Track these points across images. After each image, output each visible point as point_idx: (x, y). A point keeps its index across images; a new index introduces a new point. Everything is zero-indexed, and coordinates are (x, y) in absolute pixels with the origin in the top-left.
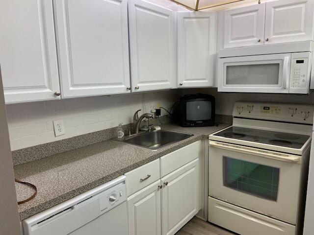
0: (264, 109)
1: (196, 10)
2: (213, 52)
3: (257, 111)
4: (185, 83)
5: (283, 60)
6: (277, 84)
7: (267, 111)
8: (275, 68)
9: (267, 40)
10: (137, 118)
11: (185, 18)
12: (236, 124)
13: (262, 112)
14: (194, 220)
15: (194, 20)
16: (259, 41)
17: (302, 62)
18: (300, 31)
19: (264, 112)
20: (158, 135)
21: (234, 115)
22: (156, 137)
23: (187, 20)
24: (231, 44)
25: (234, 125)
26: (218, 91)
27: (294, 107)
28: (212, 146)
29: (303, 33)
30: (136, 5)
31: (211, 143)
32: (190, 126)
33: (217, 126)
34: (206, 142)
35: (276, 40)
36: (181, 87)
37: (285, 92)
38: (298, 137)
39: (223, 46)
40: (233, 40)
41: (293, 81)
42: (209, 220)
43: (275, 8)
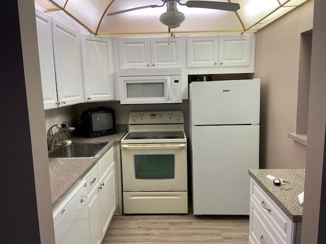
0: (152, 116)
1: (96, 34)
2: (112, 71)
3: (147, 119)
4: (93, 97)
5: (166, 80)
6: (164, 96)
7: (154, 117)
8: (161, 85)
9: (153, 65)
10: (51, 134)
11: (87, 40)
12: (132, 130)
13: (150, 118)
14: (114, 218)
15: (95, 43)
16: (148, 65)
17: (178, 81)
18: (173, 61)
19: (152, 118)
20: (71, 149)
21: (130, 123)
22: (69, 151)
23: (89, 42)
24: (126, 66)
25: (130, 131)
26: (121, 103)
27: (170, 112)
28: (125, 149)
29: (175, 63)
30: (57, 26)
31: (125, 146)
32: (97, 136)
33: (118, 133)
34: (118, 147)
35: (160, 66)
36: (89, 101)
37: (169, 102)
38: (177, 133)
39: (120, 67)
40: (128, 62)
41: (174, 95)
42: (125, 213)
43: (156, 42)
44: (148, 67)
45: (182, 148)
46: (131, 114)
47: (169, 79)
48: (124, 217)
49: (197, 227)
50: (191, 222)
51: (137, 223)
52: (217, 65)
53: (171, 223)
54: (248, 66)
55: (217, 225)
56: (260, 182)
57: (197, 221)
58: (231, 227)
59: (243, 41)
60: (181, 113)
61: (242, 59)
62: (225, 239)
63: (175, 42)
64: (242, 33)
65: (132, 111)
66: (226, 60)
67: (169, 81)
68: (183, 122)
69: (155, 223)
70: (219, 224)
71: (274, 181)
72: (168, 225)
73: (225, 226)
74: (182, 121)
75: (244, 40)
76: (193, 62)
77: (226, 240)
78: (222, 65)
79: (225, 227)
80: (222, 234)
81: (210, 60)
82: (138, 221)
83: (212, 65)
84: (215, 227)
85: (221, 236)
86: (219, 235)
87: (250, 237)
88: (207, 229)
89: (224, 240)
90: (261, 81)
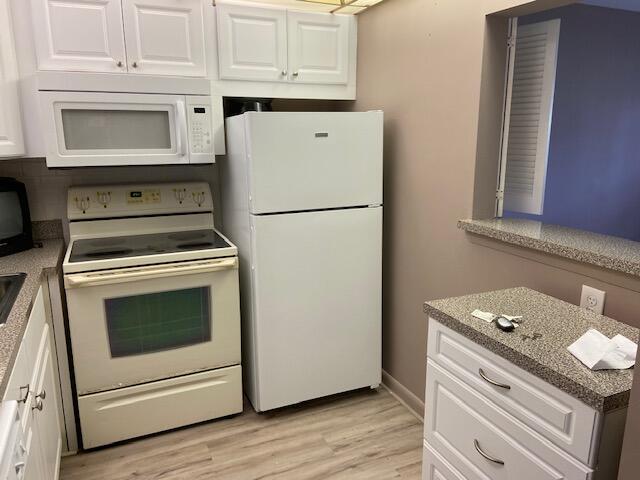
0: (132, 196)
3: (120, 204)
5: (173, 106)
7: (138, 199)
8: (160, 118)
9: (135, 66)
13: (130, 202)
16: (120, 65)
17: (202, 111)
18: (186, 60)
19: (133, 202)
21: (71, 216)
25: (73, 237)
26: (48, 165)
27: (181, 186)
29: (192, 64)
31: (76, 278)
34: (54, 283)
35: (151, 68)
37: (184, 161)
38: (201, 234)
39: (36, 64)
40: (60, 53)
41: (193, 143)
42: (86, 447)
43: (139, 7)
44: (118, 70)
45: (229, 268)
46: (73, 194)
47: (180, 103)
48: (84, 458)
49: (270, 437)
50: (256, 430)
51: (128, 466)
52: (285, 78)
53: (212, 445)
54: (345, 85)
55: (310, 423)
56: (471, 329)
57: (266, 423)
58: (338, 420)
59: (335, 30)
60: (205, 187)
61: (334, 68)
62: (336, 450)
63: (187, 11)
64: (332, 12)
65: (74, 186)
66: (304, 68)
67: (182, 107)
68: (212, 209)
69: (174, 454)
70: (314, 419)
71: (495, 321)
72: (207, 450)
73: (327, 419)
74: (208, 205)
75: (338, 26)
76: (233, 67)
77: (341, 452)
78: (297, 79)
79: (326, 423)
80: (328, 440)
81: (271, 65)
82: (128, 460)
83: (276, 78)
84: (306, 428)
85: (326, 444)
86: (322, 443)
87: (426, 444)
88: (293, 436)
89: (336, 453)
90: (385, 115)
